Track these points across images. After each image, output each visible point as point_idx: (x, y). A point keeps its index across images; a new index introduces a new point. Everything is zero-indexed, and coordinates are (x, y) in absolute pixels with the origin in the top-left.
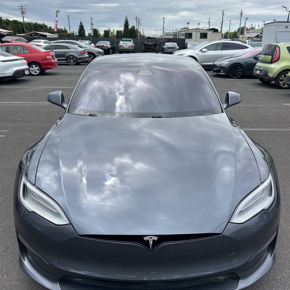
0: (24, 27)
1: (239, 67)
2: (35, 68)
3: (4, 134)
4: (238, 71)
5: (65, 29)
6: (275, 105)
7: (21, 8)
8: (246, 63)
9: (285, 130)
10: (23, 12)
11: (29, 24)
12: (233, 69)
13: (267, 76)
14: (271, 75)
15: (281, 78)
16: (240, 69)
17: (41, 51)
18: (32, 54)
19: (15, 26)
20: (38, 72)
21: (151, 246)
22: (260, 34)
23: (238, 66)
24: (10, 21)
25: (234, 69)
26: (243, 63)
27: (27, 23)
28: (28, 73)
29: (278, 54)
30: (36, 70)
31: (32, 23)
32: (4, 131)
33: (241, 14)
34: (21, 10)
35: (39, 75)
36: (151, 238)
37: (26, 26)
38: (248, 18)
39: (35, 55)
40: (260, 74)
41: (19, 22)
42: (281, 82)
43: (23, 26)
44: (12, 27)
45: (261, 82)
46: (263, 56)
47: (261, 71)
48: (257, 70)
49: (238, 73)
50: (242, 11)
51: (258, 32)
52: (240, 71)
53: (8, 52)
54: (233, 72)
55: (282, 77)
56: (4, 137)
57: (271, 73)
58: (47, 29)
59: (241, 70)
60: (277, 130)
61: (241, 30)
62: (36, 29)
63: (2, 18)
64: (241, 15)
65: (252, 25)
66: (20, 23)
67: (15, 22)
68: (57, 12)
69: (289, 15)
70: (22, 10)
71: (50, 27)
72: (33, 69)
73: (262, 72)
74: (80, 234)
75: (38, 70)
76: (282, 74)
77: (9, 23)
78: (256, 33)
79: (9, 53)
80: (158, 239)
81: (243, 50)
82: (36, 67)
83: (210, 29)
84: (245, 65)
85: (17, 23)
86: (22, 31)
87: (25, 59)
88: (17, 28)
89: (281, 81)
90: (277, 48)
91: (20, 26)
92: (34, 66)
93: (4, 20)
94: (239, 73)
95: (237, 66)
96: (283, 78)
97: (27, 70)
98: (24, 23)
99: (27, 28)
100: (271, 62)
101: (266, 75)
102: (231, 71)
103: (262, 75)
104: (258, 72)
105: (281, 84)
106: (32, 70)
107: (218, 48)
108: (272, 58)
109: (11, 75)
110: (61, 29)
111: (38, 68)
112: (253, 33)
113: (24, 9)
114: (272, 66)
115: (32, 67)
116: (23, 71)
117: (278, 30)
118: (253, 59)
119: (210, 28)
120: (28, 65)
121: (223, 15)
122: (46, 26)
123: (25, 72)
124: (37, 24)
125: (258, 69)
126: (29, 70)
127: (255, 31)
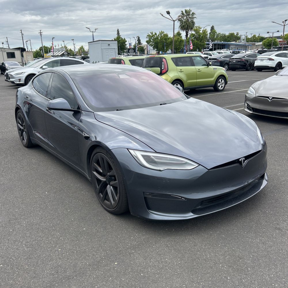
22: (65, 52)
36: (242, 159)
38: (54, 38)
50: (40, 31)
51: (63, 51)
64: (41, 35)
69: (93, 35)
78: (61, 52)
112: (58, 52)
117: (103, 48)
121: (22, 34)
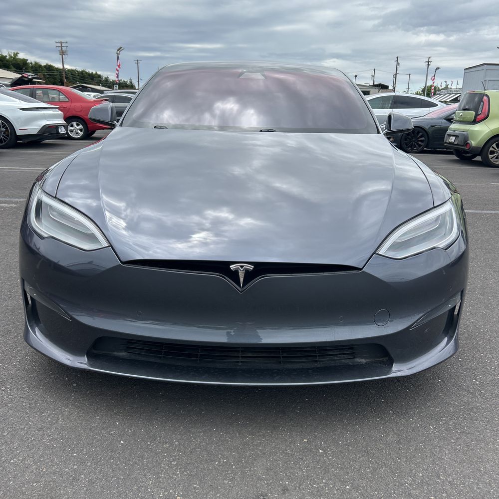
0: (64, 76)
1: (420, 134)
2: (76, 126)
3: (16, 203)
4: (418, 141)
5: (131, 82)
6: (477, 185)
7: (60, 45)
8: (433, 127)
9: (493, 212)
10: (63, 52)
11: (72, 72)
12: (410, 137)
13: (468, 145)
14: (473, 143)
15: (491, 149)
16: (421, 136)
17: (87, 100)
18: (73, 104)
19: (49, 75)
20: (81, 133)
21: (242, 280)
22: (460, 96)
23: (418, 133)
24: (40, 66)
25: (412, 137)
26: (427, 127)
27: (69, 70)
28: (63, 132)
29: (485, 108)
30: (78, 130)
31: (77, 71)
32: (17, 200)
33: (427, 64)
34: (60, 48)
35: (82, 138)
36: (242, 267)
37: (67, 75)
38: (438, 68)
39: (77, 105)
40: (456, 143)
41: (56, 68)
42: (491, 156)
43: (62, 75)
44: (44, 75)
45: (458, 159)
46: (461, 113)
47: (457, 136)
48: (450, 135)
49: (418, 144)
50: (429, 58)
51: (457, 94)
52: (422, 141)
53: (32, 97)
54: (410, 142)
55: (493, 147)
56: (14, 207)
57: (473, 140)
58: (101, 81)
59: (423, 138)
60: (480, 212)
61: (428, 90)
62: (83, 80)
63: (27, 60)
65: (446, 82)
66: (58, 70)
67: (49, 68)
68: (118, 50)
70: (62, 49)
71: (106, 78)
72: (72, 128)
73: (459, 139)
74: (123, 260)
75: (81, 130)
76: (493, 141)
77: (38, 69)
78: (453, 95)
79: (35, 98)
80: (253, 269)
81: (428, 109)
82: (78, 125)
83: (374, 86)
84: (430, 132)
85: (53, 70)
86: (60, 82)
87: (60, 109)
88: (52, 78)
89: (490, 154)
90: (485, 98)
91: (57, 75)
92: (74, 124)
93: (31, 63)
94: (420, 143)
95: (416, 132)
96: (496, 149)
97: (63, 127)
98: (64, 69)
99: (68, 78)
100: (475, 122)
101: (466, 142)
102: (406, 140)
103: (460, 144)
104: (452, 139)
105: (491, 158)
106: (71, 131)
107: (386, 106)
108: (476, 115)
109: (36, 132)
110: (124, 81)
111: (81, 127)
113: (66, 48)
114: (477, 128)
115: (72, 126)
116: (56, 127)
118: (445, 120)
119: (375, 83)
120: (65, 120)
121: (398, 64)
122: (100, 76)
123: (60, 130)
124: (86, 72)
125: (452, 134)
126: (66, 127)
127: (451, 91)
